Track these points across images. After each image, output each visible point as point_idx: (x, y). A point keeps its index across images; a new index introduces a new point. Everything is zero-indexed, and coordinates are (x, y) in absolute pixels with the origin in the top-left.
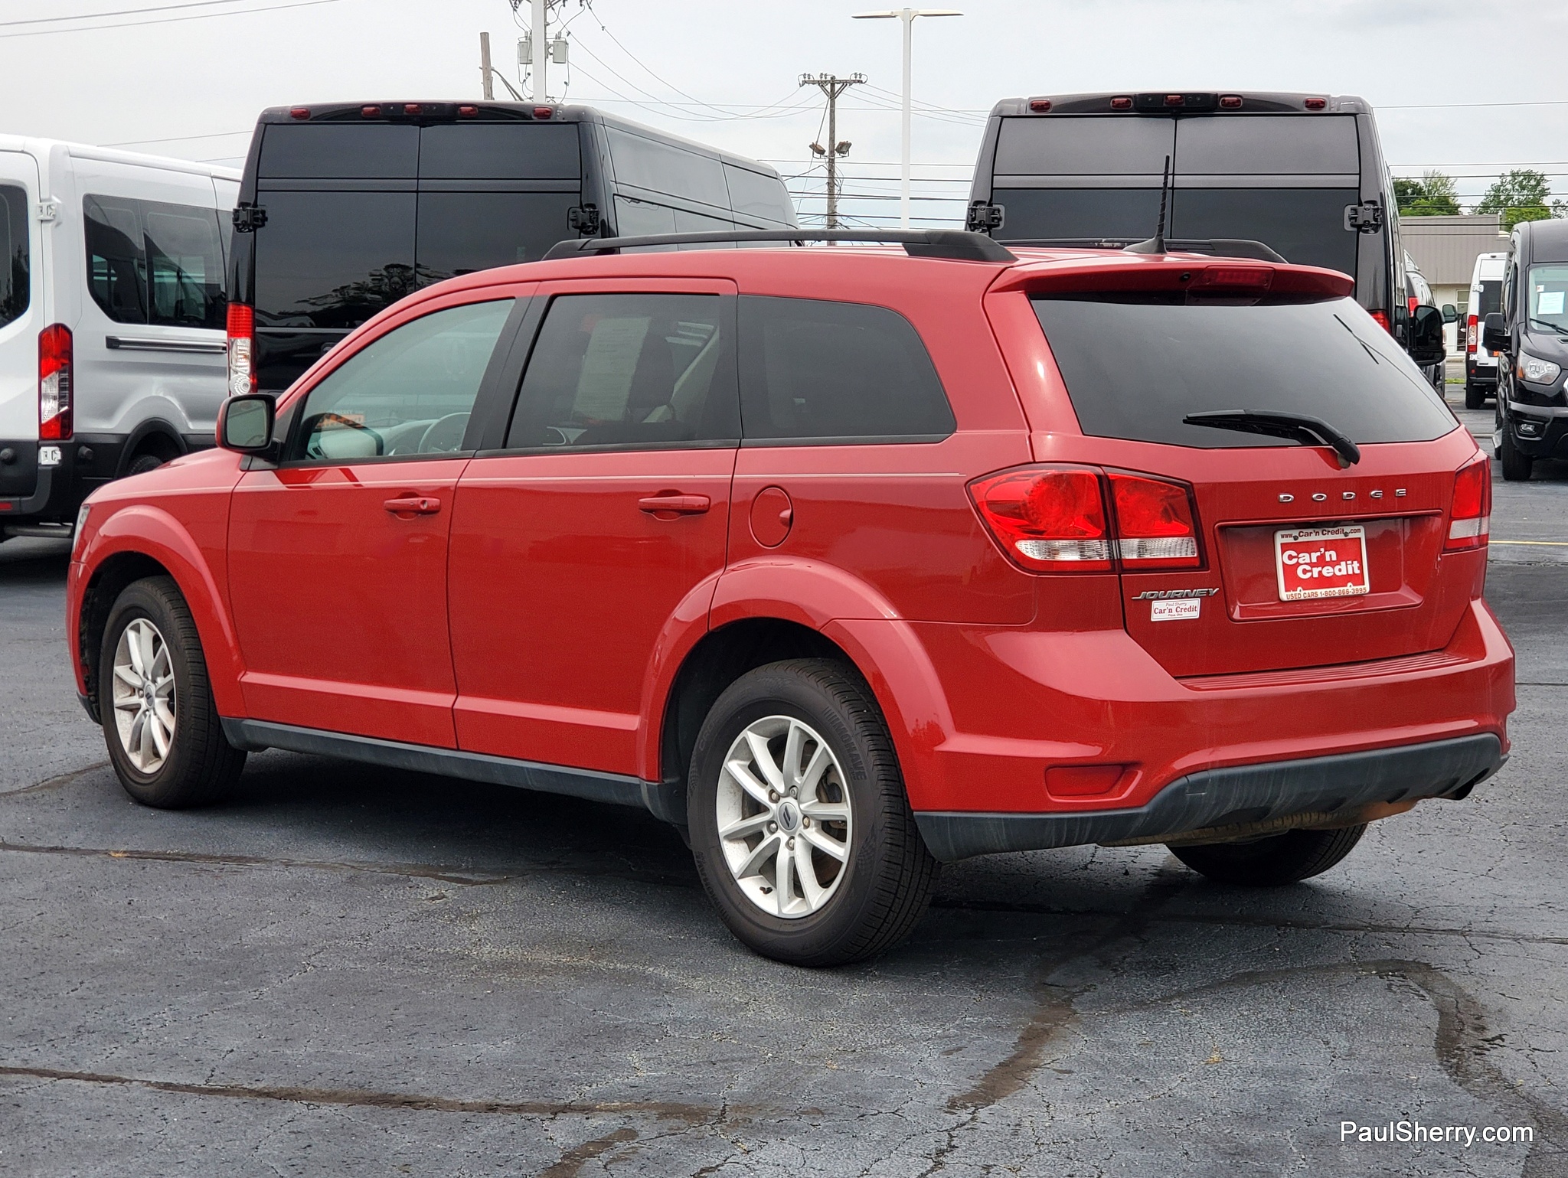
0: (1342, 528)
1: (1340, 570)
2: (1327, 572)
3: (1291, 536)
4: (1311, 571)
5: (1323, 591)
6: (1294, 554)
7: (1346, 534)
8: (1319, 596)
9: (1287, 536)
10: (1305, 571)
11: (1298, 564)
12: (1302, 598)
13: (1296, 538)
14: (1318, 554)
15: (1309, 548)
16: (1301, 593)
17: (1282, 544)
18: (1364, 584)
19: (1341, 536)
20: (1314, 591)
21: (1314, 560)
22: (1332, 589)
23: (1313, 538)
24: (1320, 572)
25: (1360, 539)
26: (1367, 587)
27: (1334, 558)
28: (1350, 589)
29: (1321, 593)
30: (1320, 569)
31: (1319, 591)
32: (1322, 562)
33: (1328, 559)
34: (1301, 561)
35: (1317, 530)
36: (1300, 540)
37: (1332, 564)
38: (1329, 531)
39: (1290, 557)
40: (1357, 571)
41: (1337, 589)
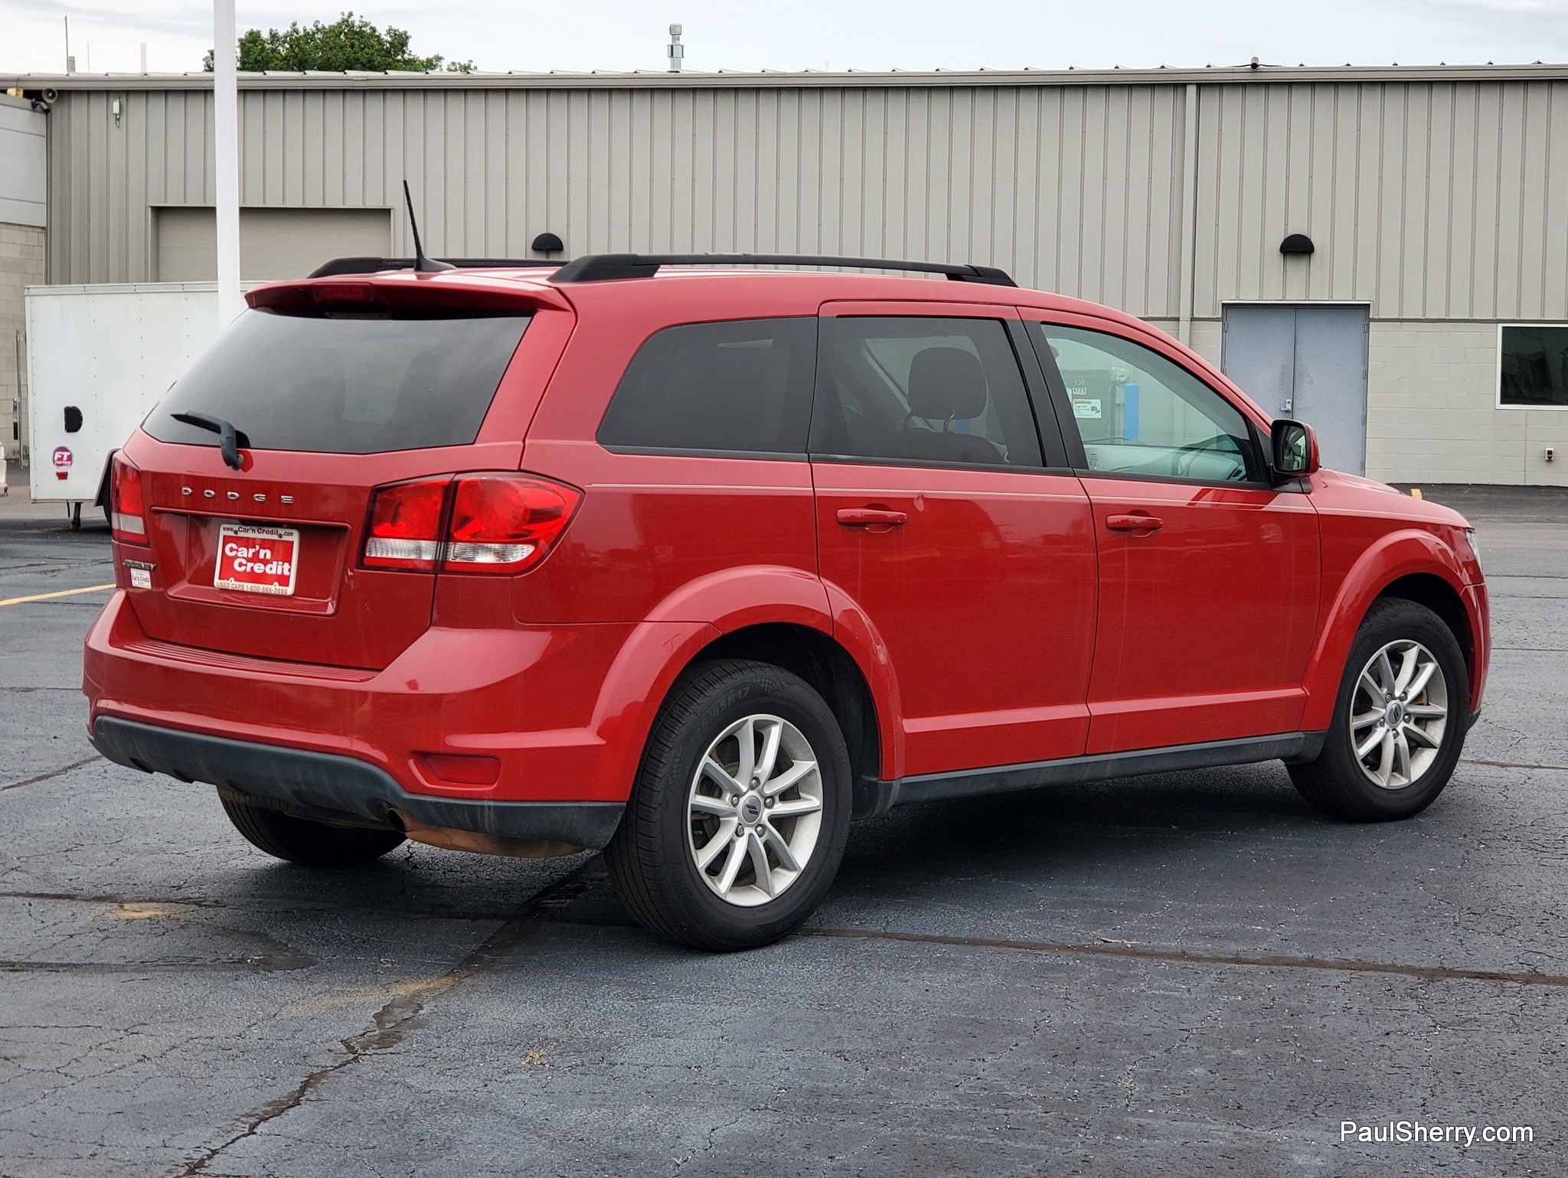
0: (276, 529)
1: (271, 569)
2: (259, 568)
3: (232, 530)
4: (246, 565)
5: (250, 585)
6: (235, 547)
7: (280, 536)
8: (245, 589)
9: (228, 529)
10: (241, 565)
11: (236, 557)
12: (230, 588)
13: (236, 532)
14: (254, 550)
15: (248, 543)
16: (232, 584)
17: (224, 536)
18: (288, 586)
19: (275, 537)
20: (241, 583)
21: (250, 556)
22: (257, 585)
23: (250, 534)
24: (252, 568)
25: (292, 542)
26: (290, 590)
27: (268, 557)
28: (275, 588)
29: (247, 586)
30: (252, 564)
31: (245, 584)
32: (255, 559)
33: (261, 556)
34: (239, 554)
35: (253, 528)
36: (240, 534)
37: (265, 562)
38: (264, 531)
39: (232, 550)
40: (286, 573)
41: (261, 586)
